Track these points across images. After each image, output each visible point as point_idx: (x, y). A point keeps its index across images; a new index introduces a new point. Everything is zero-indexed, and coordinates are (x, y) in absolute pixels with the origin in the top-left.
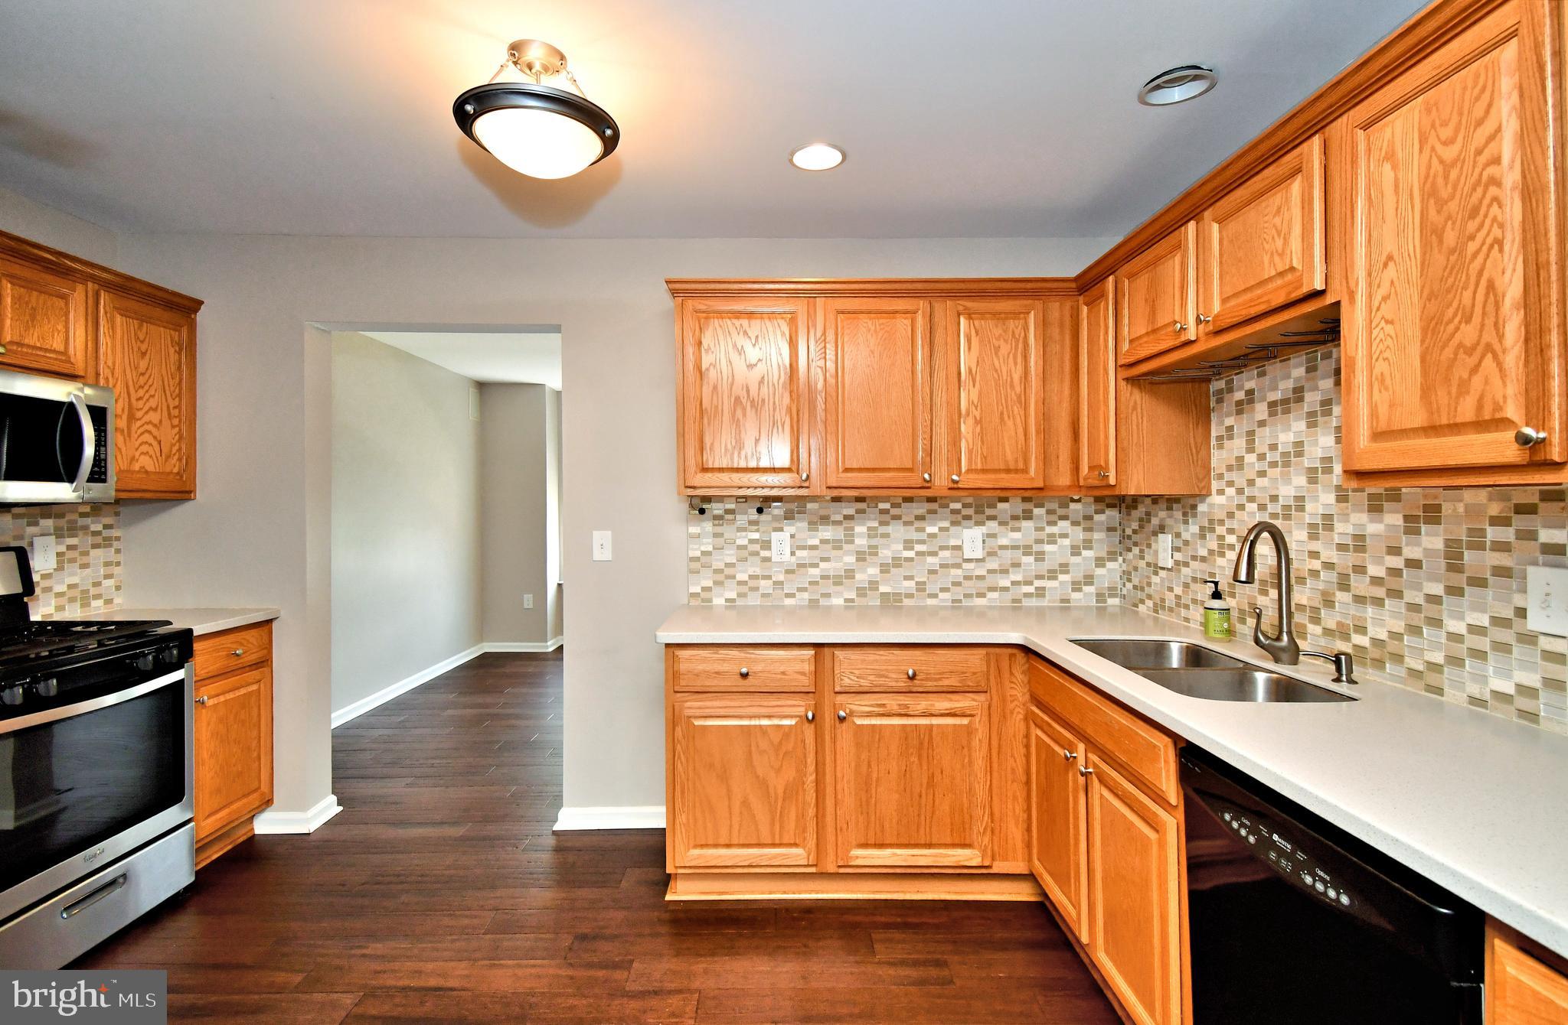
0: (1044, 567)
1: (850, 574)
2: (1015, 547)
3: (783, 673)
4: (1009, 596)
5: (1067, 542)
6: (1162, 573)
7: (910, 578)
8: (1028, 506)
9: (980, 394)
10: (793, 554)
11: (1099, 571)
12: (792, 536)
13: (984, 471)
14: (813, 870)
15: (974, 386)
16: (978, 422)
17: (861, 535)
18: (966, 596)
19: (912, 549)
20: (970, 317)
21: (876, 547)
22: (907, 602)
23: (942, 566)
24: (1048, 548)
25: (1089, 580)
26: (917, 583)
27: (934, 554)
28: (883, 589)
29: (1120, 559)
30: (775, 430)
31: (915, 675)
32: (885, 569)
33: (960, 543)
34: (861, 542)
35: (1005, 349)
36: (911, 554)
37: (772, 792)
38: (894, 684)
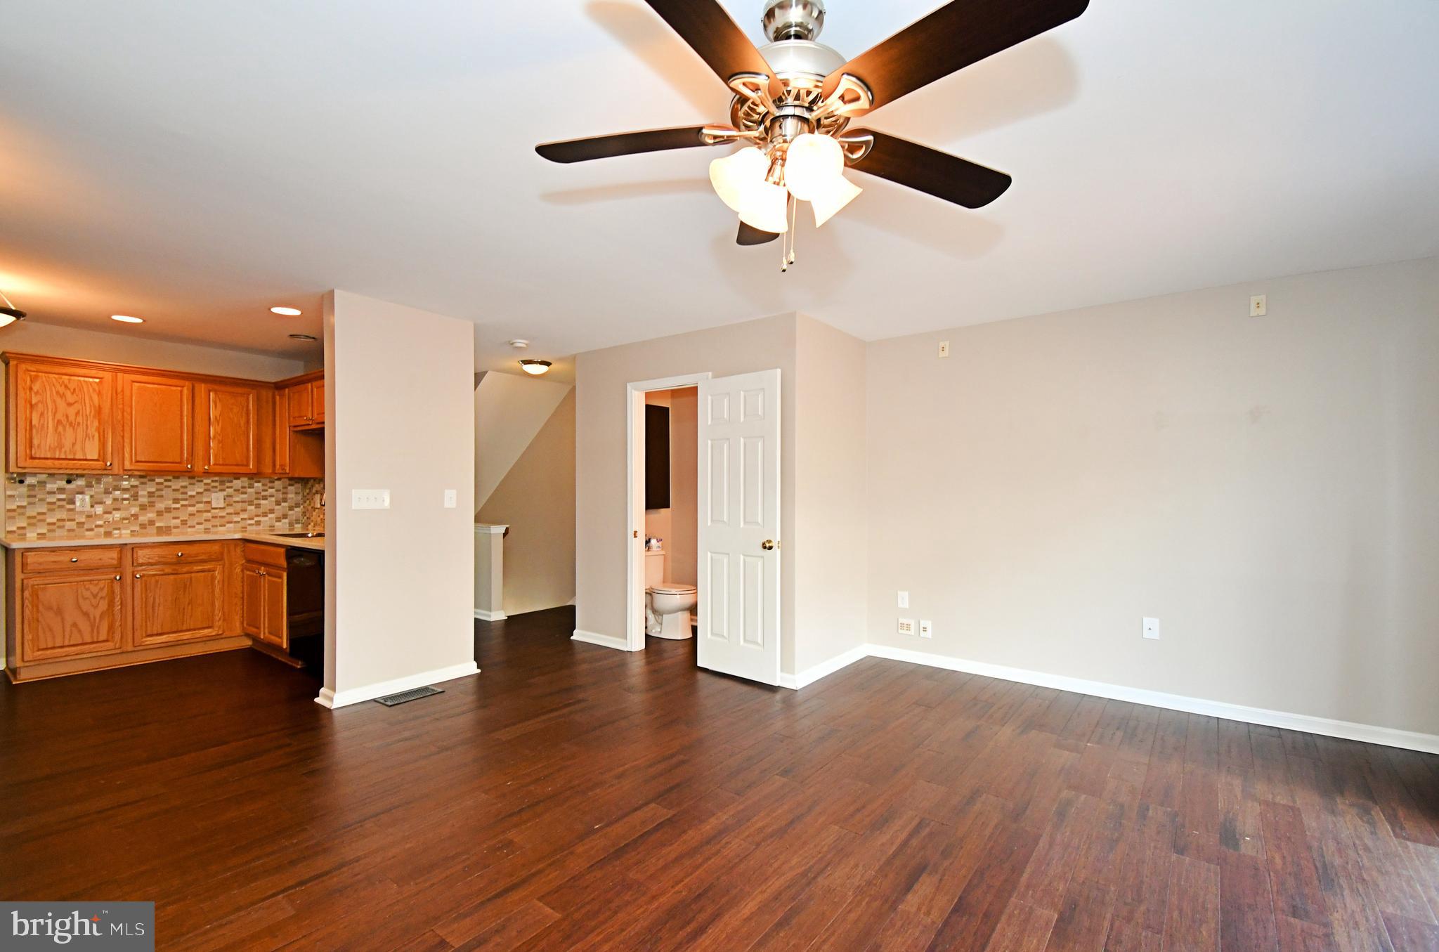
0: (261, 511)
1: (136, 516)
2: (243, 502)
3: (100, 559)
4: (240, 525)
5: (273, 499)
6: (317, 510)
7: (178, 518)
8: (252, 482)
9: (222, 428)
10: (92, 506)
11: (291, 512)
12: (92, 496)
13: (223, 465)
14: (118, 651)
15: (218, 425)
16: (220, 442)
17: (143, 496)
18: (213, 526)
19: (178, 503)
20: (216, 391)
21: (154, 502)
22: (174, 530)
23: (198, 511)
24: (263, 502)
25: (285, 516)
26: (182, 521)
27: (194, 506)
28: (158, 524)
29: (302, 506)
30: (87, 439)
31: (182, 555)
32: (160, 513)
33: (210, 500)
34: (144, 500)
35: (235, 410)
36: (178, 506)
37: (92, 617)
38: (169, 560)
